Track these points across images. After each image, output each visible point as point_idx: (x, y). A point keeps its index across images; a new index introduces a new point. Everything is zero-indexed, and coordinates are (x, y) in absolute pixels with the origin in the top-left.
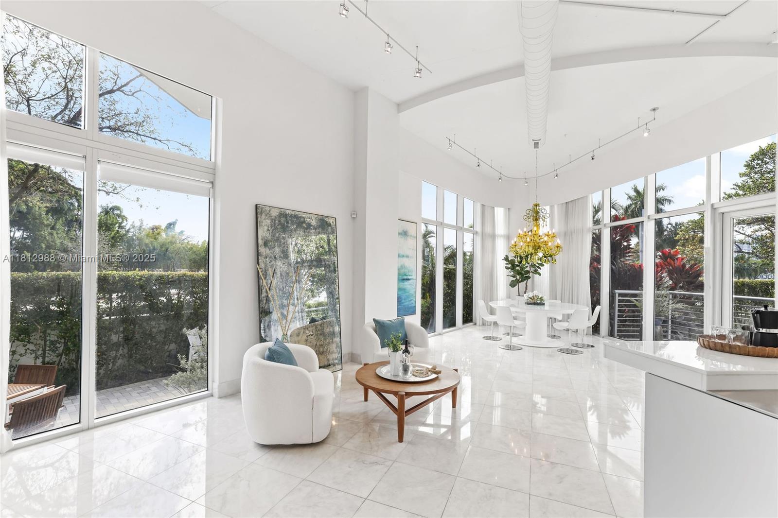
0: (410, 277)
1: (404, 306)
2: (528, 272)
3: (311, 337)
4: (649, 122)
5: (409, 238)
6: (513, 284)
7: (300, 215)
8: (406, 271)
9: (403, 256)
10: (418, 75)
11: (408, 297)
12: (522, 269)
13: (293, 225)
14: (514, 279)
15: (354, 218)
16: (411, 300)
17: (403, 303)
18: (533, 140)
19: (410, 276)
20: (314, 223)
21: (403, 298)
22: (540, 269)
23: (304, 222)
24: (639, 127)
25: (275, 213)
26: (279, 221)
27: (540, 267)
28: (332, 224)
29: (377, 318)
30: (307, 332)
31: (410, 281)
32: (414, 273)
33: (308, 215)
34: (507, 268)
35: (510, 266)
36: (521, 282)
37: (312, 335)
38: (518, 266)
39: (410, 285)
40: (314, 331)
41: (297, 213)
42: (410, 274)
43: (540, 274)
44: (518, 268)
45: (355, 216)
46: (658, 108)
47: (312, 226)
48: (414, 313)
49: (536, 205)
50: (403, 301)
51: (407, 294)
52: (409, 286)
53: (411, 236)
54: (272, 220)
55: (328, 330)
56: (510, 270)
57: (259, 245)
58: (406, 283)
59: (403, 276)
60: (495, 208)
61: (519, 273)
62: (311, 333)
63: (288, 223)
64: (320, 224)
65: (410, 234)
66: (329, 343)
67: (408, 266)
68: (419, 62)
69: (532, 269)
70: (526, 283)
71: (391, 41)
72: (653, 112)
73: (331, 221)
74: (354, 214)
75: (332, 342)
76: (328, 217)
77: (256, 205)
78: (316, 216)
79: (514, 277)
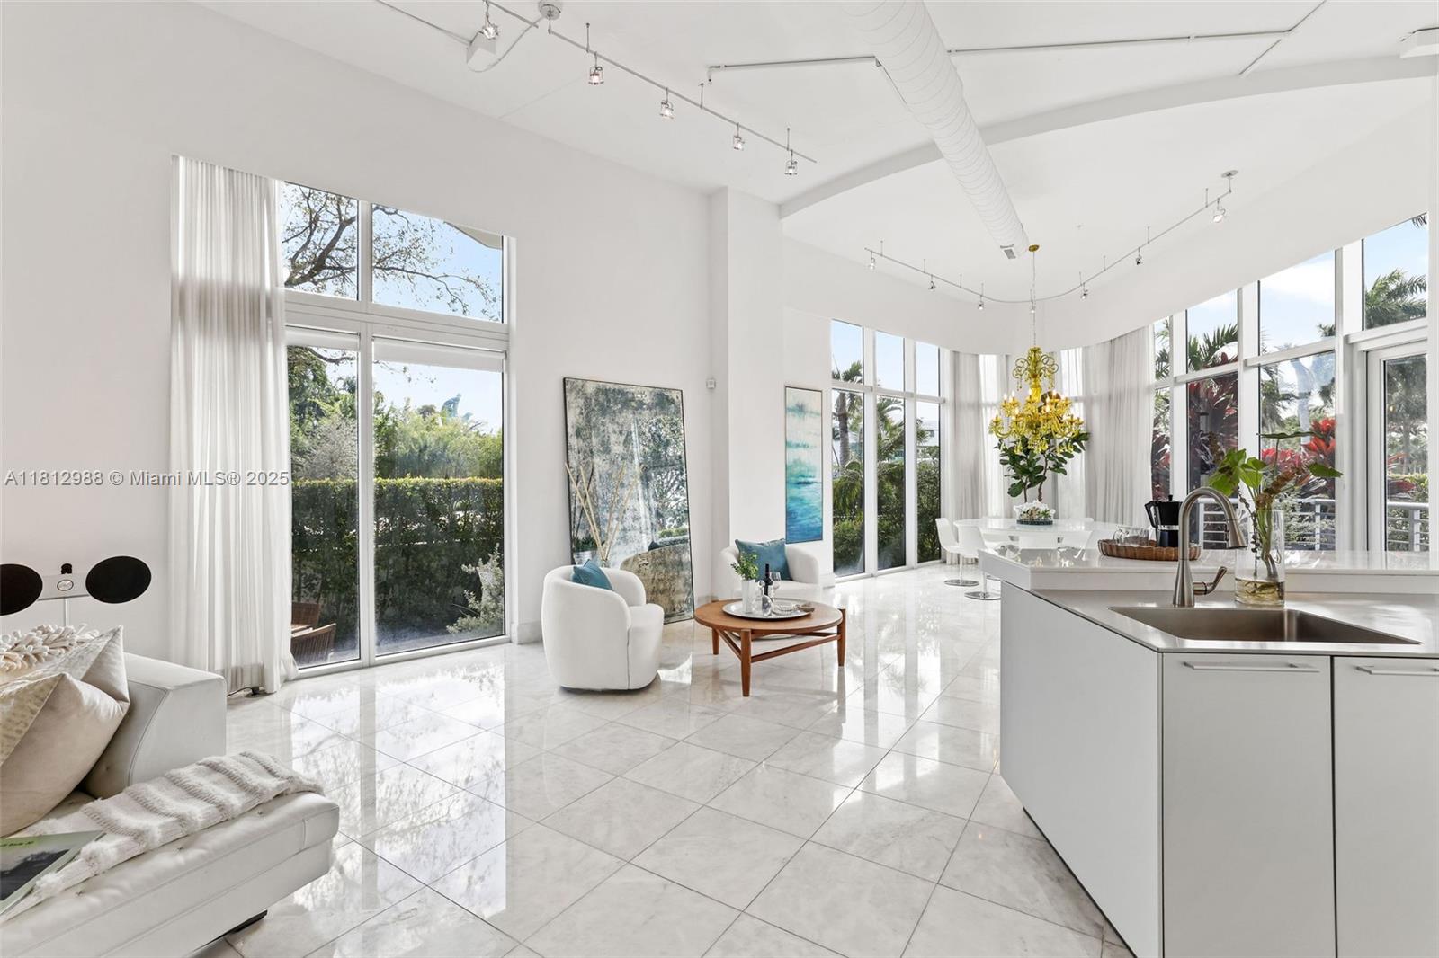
0: (810, 480)
1: (801, 525)
2: (1041, 468)
3: (645, 566)
4: (1222, 196)
6: (1014, 491)
7: (627, 389)
8: (803, 469)
9: (798, 446)
10: (791, 171)
11: (808, 511)
12: (1030, 463)
13: (616, 404)
14: (1016, 482)
15: (712, 388)
16: (814, 517)
17: (799, 521)
18: (1002, 247)
20: (648, 400)
21: (799, 512)
22: (1066, 463)
23: (633, 400)
24: (1207, 206)
25: (590, 388)
26: (596, 400)
27: (1066, 458)
28: (676, 399)
29: (741, 540)
30: (640, 559)
31: (811, 486)
32: (818, 473)
33: (639, 388)
34: (1003, 462)
35: (1007, 458)
36: (1029, 487)
37: (647, 564)
38: (1022, 458)
39: (811, 492)
40: (650, 559)
41: (623, 386)
42: (810, 474)
43: (1065, 473)
44: (1022, 462)
45: (713, 386)
46: (1236, 172)
47: (645, 404)
48: (819, 537)
49: (1035, 351)
50: (799, 518)
51: (805, 507)
52: (809, 494)
54: (586, 399)
55: (671, 558)
56: (1009, 465)
57: (569, 435)
58: (804, 489)
59: (798, 477)
60: (981, 357)
61: (1024, 471)
62: (646, 562)
63: (609, 401)
64: (655, 401)
66: (673, 578)
67: (807, 462)
68: (792, 151)
69: (1050, 464)
70: (1040, 489)
72: (1226, 179)
73: (674, 395)
74: (711, 384)
75: (678, 576)
76: (670, 390)
77: (564, 379)
78: (651, 389)
79: (1016, 478)
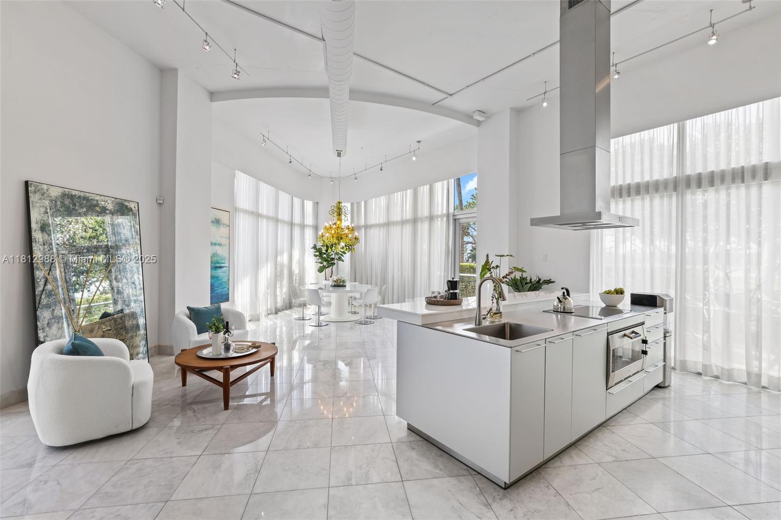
0: (222, 265)
1: (217, 293)
2: (333, 259)
3: (108, 332)
4: (416, 150)
5: (221, 226)
6: (321, 270)
7: (92, 197)
8: (218, 258)
9: (215, 244)
10: (236, 76)
11: (221, 284)
12: (328, 256)
13: (82, 208)
14: (322, 265)
15: (160, 203)
16: (224, 288)
18: (337, 150)
19: (223, 263)
20: (110, 206)
21: (216, 285)
22: (343, 256)
23: (97, 205)
24: (410, 153)
25: (55, 192)
26: (62, 203)
27: (343, 254)
28: (133, 208)
29: (191, 306)
30: (104, 327)
31: (222, 269)
32: (227, 261)
33: (102, 198)
34: (316, 256)
35: (318, 253)
36: (327, 268)
37: (110, 330)
38: (324, 253)
39: (222, 272)
40: (112, 326)
41: (88, 195)
42: (223, 261)
43: (343, 261)
44: (324, 256)
45: (161, 202)
46: (421, 141)
47: (108, 210)
49: (339, 203)
50: (216, 289)
51: (220, 282)
52: (222, 274)
53: (224, 224)
54: (51, 201)
55: (130, 323)
56: (318, 257)
57: (33, 230)
58: (219, 271)
59: (215, 264)
60: (305, 201)
61: (326, 260)
62: (109, 328)
63: (74, 205)
64: (118, 208)
65: (222, 222)
66: (132, 337)
67: (221, 254)
68: (235, 62)
69: (337, 257)
70: (332, 269)
71: (209, 40)
72: (417, 144)
73: (132, 205)
74: (160, 200)
75: (136, 335)
76: (129, 201)
77: (27, 183)
78: (113, 199)
79: (321, 263)
